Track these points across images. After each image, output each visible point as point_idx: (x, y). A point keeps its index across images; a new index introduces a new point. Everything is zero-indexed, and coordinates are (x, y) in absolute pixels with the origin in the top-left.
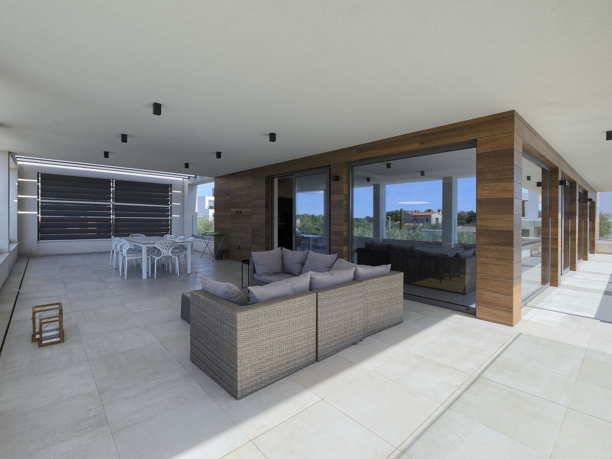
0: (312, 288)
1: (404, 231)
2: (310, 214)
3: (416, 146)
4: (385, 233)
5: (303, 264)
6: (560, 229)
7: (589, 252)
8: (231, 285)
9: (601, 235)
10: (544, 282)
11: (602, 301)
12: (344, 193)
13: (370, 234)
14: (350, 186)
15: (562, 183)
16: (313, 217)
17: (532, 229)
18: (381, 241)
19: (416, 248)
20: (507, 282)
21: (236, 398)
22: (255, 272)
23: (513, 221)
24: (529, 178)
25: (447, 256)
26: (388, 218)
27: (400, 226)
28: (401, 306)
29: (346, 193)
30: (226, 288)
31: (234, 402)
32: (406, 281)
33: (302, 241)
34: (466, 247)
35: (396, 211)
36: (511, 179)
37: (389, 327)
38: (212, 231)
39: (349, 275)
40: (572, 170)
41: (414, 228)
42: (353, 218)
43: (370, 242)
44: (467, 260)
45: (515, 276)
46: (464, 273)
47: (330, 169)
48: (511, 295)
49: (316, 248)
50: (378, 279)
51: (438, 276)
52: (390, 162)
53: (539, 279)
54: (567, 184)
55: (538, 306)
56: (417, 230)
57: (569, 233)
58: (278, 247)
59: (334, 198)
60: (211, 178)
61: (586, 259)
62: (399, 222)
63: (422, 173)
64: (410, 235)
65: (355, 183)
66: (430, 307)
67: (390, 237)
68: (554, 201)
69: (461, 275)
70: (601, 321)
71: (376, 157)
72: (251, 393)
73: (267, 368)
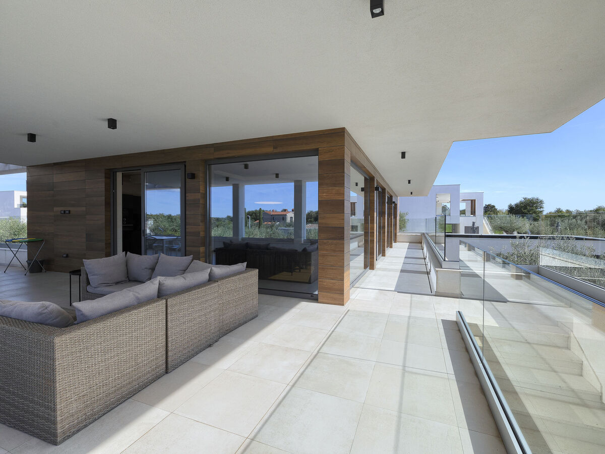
0: (161, 294)
1: (263, 229)
2: (166, 213)
3: (270, 150)
4: (244, 233)
5: (153, 269)
6: (375, 225)
7: (393, 242)
8: (47, 303)
9: (400, 228)
10: (365, 267)
11: (400, 277)
12: (201, 191)
13: (229, 234)
14: (207, 184)
15: (377, 189)
16: (170, 217)
17: (359, 225)
18: (240, 240)
19: (271, 245)
20: (339, 269)
21: (55, 443)
22: (88, 283)
23: (344, 219)
24: (357, 184)
25: (297, 251)
26: (248, 218)
27: (259, 225)
28: (256, 302)
29: (204, 192)
30: (39, 308)
31: (53, 448)
32: (261, 277)
33: (154, 243)
34: (313, 242)
35: (256, 211)
36: (342, 184)
37: (246, 322)
38: (24, 236)
39: (204, 276)
40: (383, 179)
41: (272, 226)
42: (210, 218)
43: (228, 242)
44: (312, 253)
45: (345, 264)
46: (310, 265)
47: (185, 166)
48: (342, 280)
49: (171, 251)
50: (233, 278)
51: (290, 269)
52: (248, 163)
53: (363, 265)
54: (380, 190)
55: (362, 286)
56: (274, 228)
57: (381, 227)
58: (123, 251)
59: (190, 196)
60: (21, 167)
61: (391, 247)
62: (258, 221)
63: (277, 176)
64: (267, 233)
65: (213, 181)
66: (282, 298)
67: (249, 235)
68: (372, 202)
69: (308, 267)
70: (398, 292)
71: (233, 157)
72: (78, 431)
73: (100, 396)
